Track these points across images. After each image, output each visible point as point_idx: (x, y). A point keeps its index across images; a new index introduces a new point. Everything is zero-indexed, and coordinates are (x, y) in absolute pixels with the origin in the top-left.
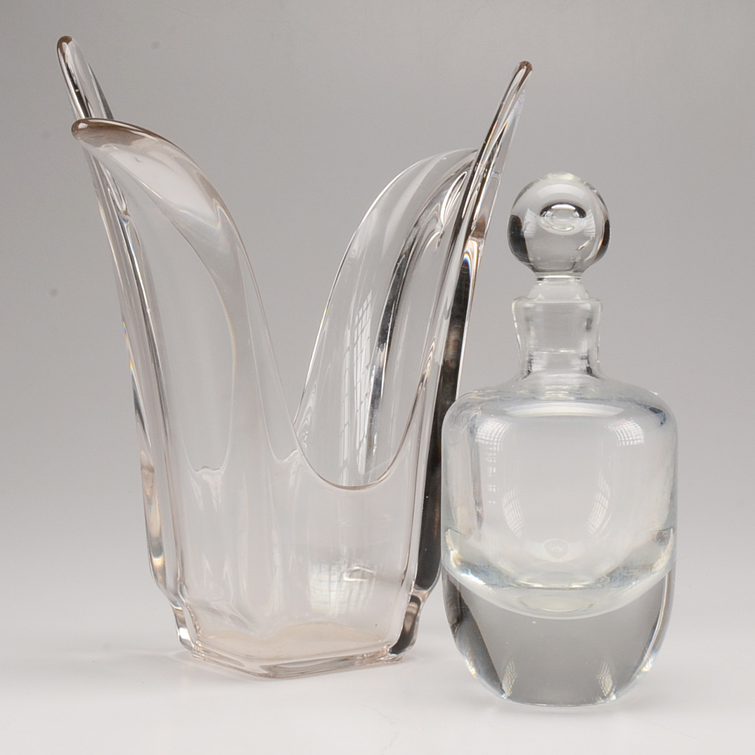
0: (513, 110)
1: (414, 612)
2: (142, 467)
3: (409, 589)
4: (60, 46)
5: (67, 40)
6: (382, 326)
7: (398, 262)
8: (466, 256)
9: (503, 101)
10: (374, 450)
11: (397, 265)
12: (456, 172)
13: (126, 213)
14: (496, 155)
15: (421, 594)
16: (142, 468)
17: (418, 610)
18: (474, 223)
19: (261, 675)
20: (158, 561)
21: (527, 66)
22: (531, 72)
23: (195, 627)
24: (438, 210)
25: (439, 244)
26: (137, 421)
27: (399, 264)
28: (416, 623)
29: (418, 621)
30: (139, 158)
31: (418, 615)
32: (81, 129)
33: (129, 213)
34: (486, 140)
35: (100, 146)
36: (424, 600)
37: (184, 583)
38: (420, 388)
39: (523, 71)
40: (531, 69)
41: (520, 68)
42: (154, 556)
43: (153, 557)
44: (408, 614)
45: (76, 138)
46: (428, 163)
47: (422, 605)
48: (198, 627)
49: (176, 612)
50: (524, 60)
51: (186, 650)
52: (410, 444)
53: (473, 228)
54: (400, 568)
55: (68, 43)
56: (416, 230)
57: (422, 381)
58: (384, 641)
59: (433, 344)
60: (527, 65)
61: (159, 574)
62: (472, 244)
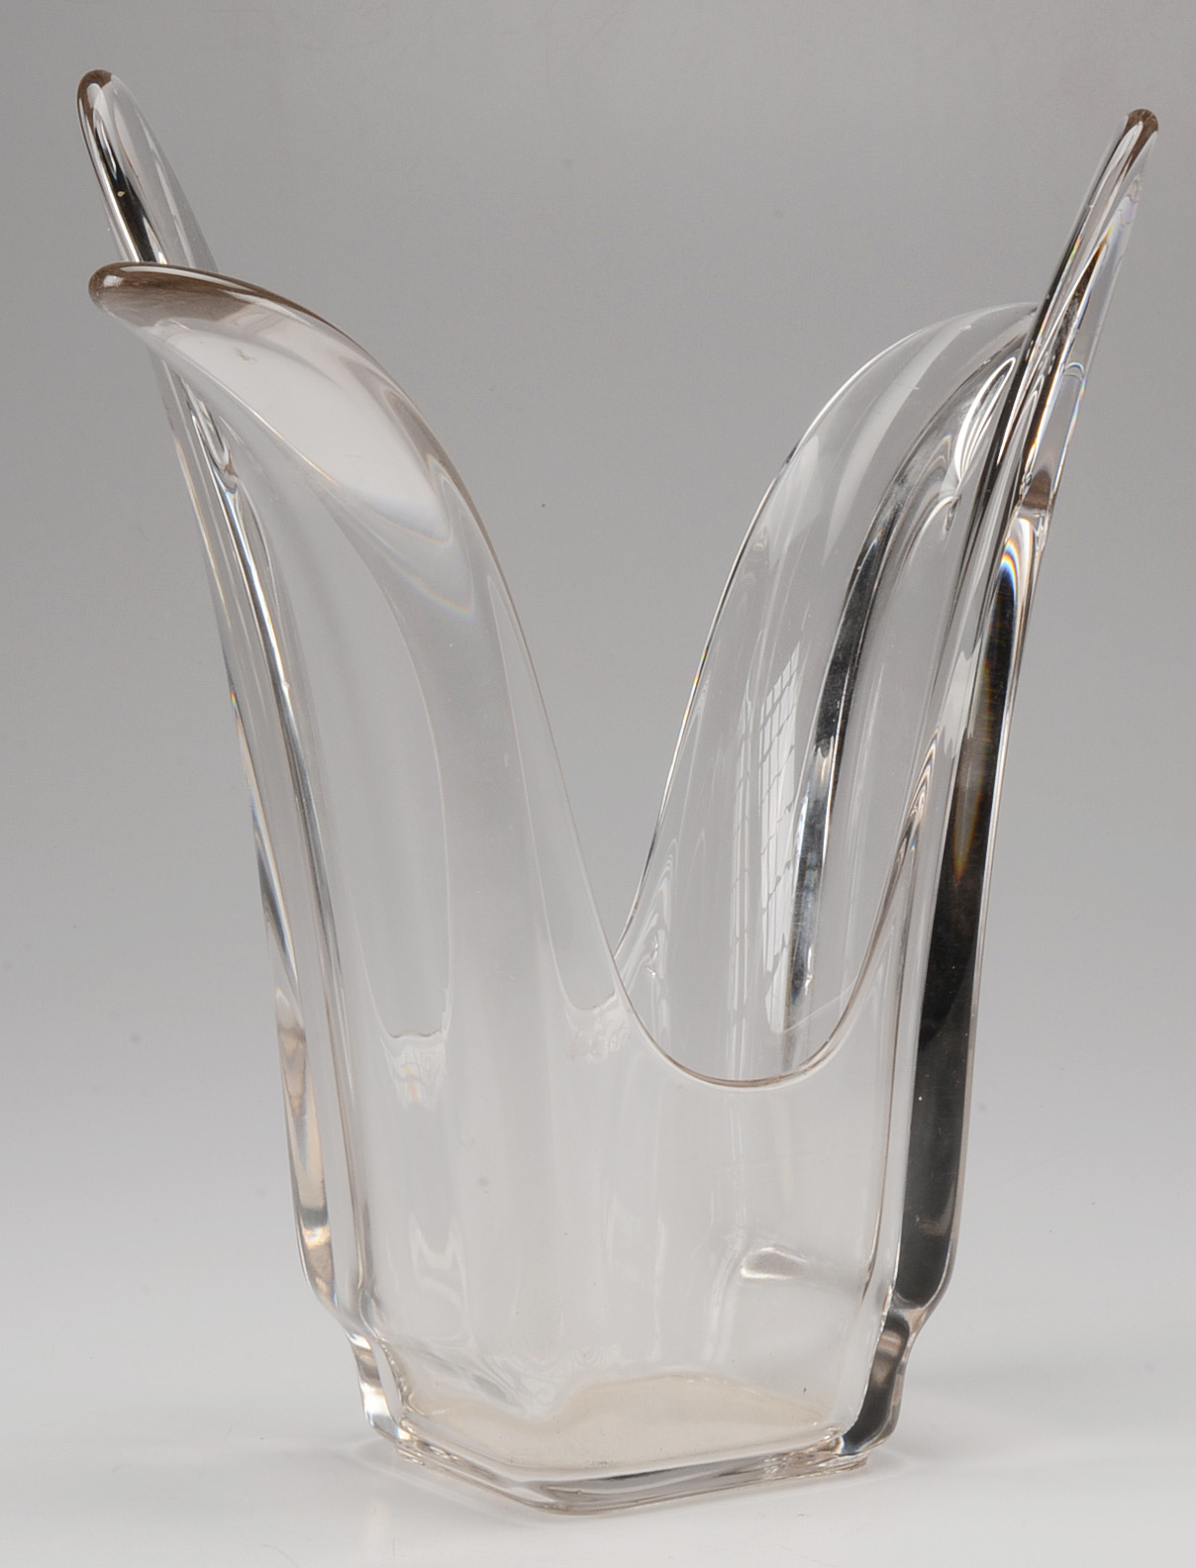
0: (1117, 214)
1: (894, 1351)
2: (280, 1029)
3: (882, 1304)
4: (82, 93)
5: (100, 78)
6: (822, 706)
7: (858, 564)
8: (1005, 562)
9: (1089, 202)
10: (807, 983)
11: (856, 571)
12: (992, 358)
13: (229, 469)
14: (1075, 323)
15: (910, 1315)
16: (279, 1031)
17: (903, 1348)
18: (1027, 477)
19: (541, 1506)
20: (316, 1237)
21: (1147, 121)
22: (1154, 136)
23: (399, 1386)
24: (948, 452)
25: (950, 522)
26: (267, 928)
27: (860, 568)
28: (898, 1376)
29: (902, 1372)
30: (247, 349)
31: (903, 1359)
32: (109, 288)
33: (236, 471)
34: (1052, 292)
35: (152, 324)
36: (918, 1326)
37: (373, 1294)
38: (902, 850)
39: (1137, 130)
40: (1156, 128)
41: (1129, 126)
42: (306, 1228)
43: (304, 1229)
44: (880, 1357)
45: (100, 307)
46: (931, 338)
47: (911, 1339)
48: (405, 1389)
49: (358, 1352)
50: (1139, 108)
51: (381, 1438)
52: (882, 972)
53: (1024, 490)
54: (860, 1256)
55: (101, 86)
56: (899, 492)
57: (907, 834)
58: (825, 1423)
59: (933, 747)
60: (1144, 120)
61: (318, 1268)
62: (1022, 525)
